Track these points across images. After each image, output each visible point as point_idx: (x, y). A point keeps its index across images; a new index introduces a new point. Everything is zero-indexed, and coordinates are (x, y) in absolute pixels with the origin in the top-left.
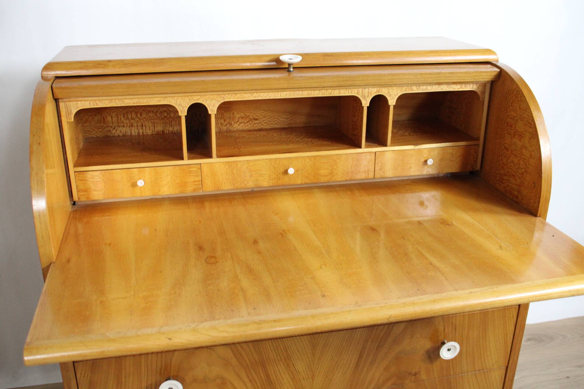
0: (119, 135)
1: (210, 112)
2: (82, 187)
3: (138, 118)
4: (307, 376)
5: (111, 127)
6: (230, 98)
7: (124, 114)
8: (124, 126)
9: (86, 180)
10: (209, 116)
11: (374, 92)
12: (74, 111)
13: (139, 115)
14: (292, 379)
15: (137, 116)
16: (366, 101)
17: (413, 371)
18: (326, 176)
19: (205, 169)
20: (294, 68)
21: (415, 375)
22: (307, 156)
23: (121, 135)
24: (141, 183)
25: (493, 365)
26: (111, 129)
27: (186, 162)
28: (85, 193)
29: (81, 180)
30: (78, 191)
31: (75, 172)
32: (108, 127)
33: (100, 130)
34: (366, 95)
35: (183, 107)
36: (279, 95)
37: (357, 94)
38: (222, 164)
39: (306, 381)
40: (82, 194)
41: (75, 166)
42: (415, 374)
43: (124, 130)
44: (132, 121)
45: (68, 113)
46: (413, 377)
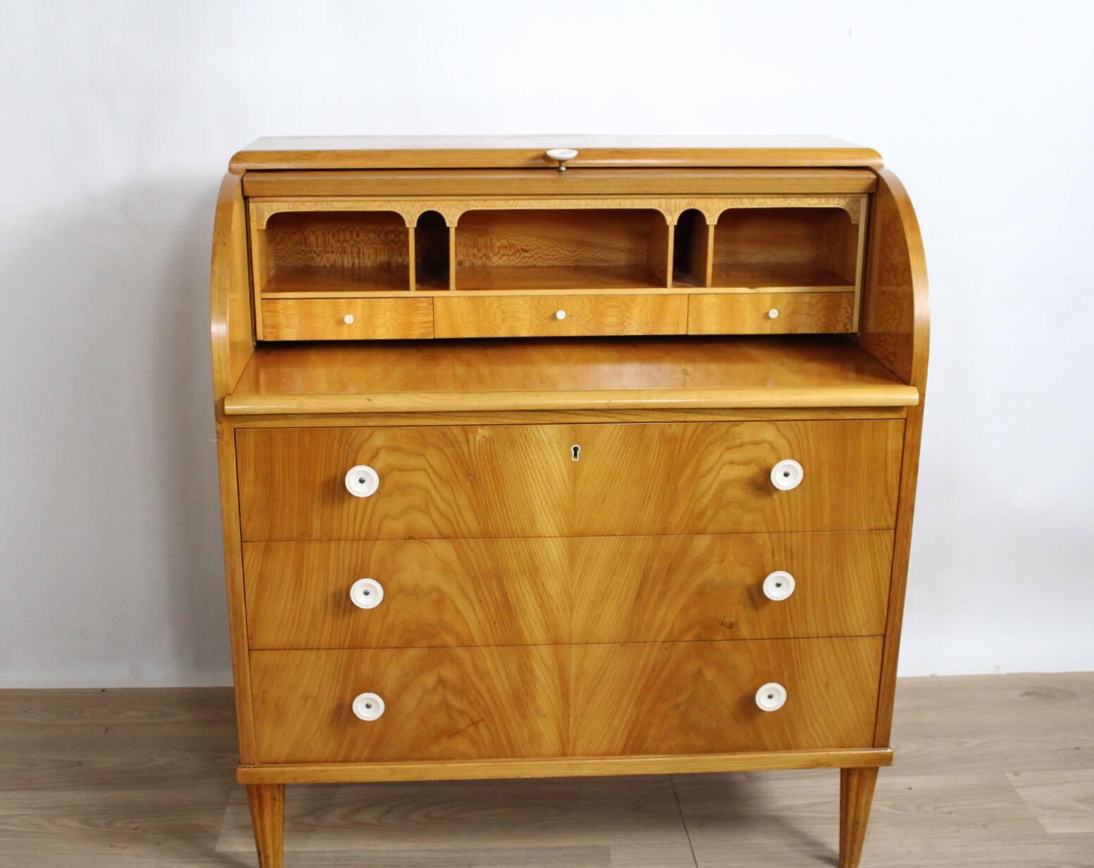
0: (325, 266)
1: (448, 225)
2: (269, 321)
3: (354, 240)
4: (563, 605)
5: (315, 252)
6: (476, 206)
7: (333, 233)
8: (333, 252)
9: (277, 312)
11: (684, 205)
12: (267, 216)
13: (354, 236)
14: (540, 606)
15: (352, 237)
16: (673, 217)
17: (727, 620)
18: (615, 326)
19: (438, 303)
20: (568, 168)
21: (730, 628)
22: (585, 295)
23: (328, 265)
24: (350, 319)
26: (315, 256)
27: (412, 293)
28: (272, 330)
29: (269, 311)
30: (264, 326)
31: (263, 299)
32: (310, 251)
33: (299, 256)
34: (673, 208)
35: (412, 216)
36: (546, 205)
37: (659, 207)
38: (463, 299)
39: (561, 612)
40: (269, 331)
41: (263, 291)
42: (731, 626)
43: (332, 257)
44: (345, 245)
45: (260, 218)
46: (727, 631)
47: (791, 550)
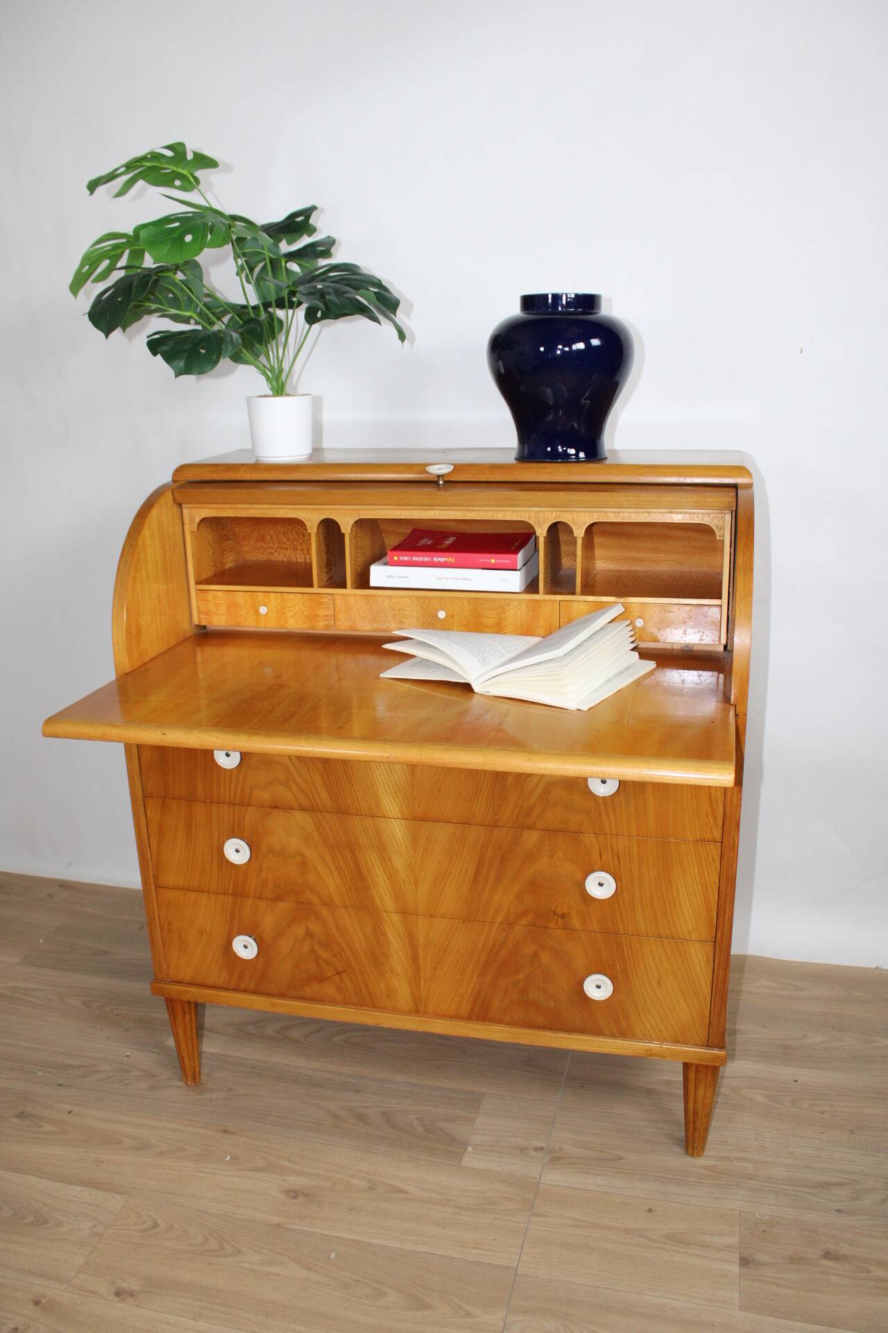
0: (283, 561)
1: (343, 531)
2: (203, 608)
3: (302, 539)
4: (408, 880)
5: (272, 548)
6: (366, 515)
7: (283, 533)
8: (287, 549)
9: (207, 601)
10: (343, 535)
11: (551, 516)
12: (198, 520)
13: (301, 536)
14: (388, 878)
15: (299, 537)
16: (542, 529)
17: (559, 911)
18: (492, 627)
19: (339, 601)
20: (446, 482)
21: (562, 918)
22: (466, 598)
23: (285, 560)
24: (264, 610)
25: (690, 934)
26: (273, 551)
27: (315, 590)
28: (207, 617)
29: (202, 600)
30: (199, 613)
31: (197, 590)
32: (268, 548)
33: (261, 551)
34: (541, 520)
35: (312, 523)
36: (426, 515)
37: (528, 519)
38: (358, 597)
39: (407, 886)
40: (203, 616)
41: (198, 583)
42: (563, 916)
43: (288, 553)
44: (295, 543)
45: (192, 521)
46: (560, 921)
47: (618, 852)
